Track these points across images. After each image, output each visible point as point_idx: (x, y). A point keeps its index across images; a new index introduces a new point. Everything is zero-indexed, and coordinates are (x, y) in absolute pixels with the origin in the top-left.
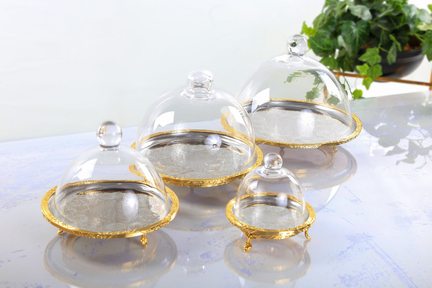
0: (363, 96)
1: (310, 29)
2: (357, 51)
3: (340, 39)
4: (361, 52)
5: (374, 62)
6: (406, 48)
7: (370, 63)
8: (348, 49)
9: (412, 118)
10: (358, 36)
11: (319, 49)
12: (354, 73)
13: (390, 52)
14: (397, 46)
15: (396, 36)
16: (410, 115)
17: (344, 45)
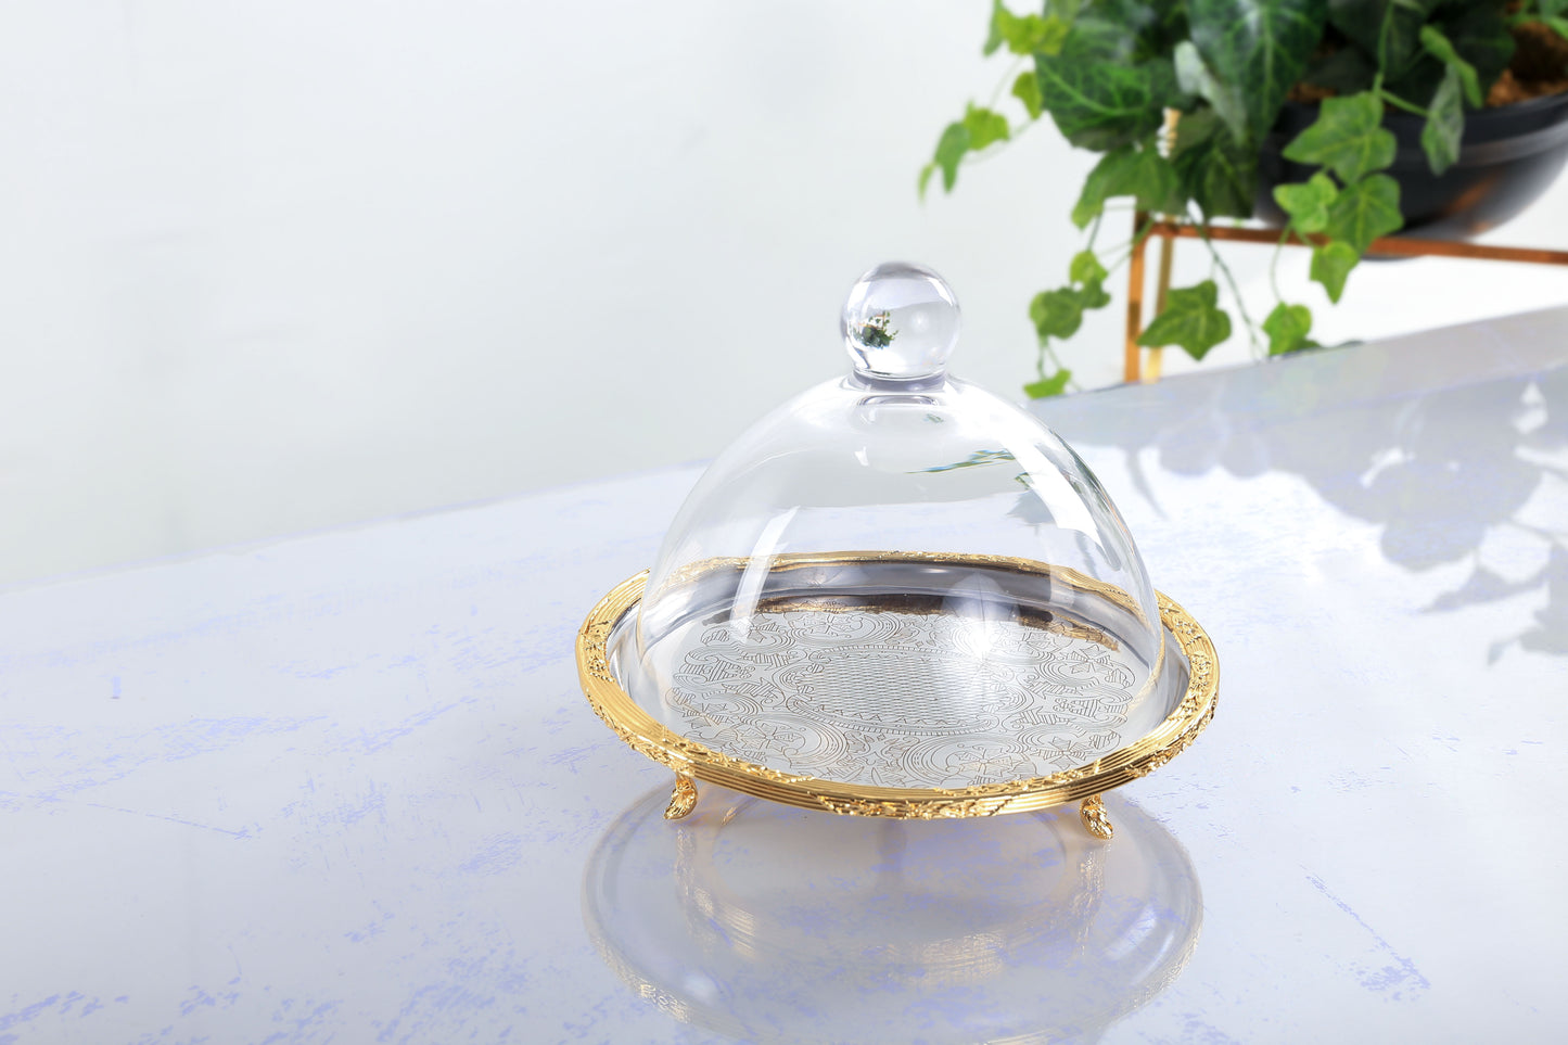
0: (1315, 334)
1: (1028, 25)
2: (1267, 115)
3: (1186, 58)
4: (1292, 118)
5: (1362, 168)
6: (1502, 91)
7: (1341, 169)
8: (1228, 107)
9: (1532, 420)
10: (1269, 40)
11: (1084, 113)
12: (1256, 224)
13: (1434, 113)
14: (1462, 82)
15: (1451, 34)
16: (1522, 408)
17: (1208, 89)
